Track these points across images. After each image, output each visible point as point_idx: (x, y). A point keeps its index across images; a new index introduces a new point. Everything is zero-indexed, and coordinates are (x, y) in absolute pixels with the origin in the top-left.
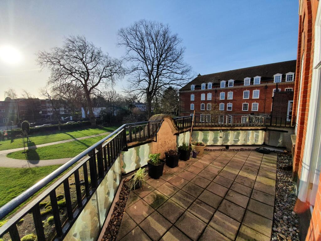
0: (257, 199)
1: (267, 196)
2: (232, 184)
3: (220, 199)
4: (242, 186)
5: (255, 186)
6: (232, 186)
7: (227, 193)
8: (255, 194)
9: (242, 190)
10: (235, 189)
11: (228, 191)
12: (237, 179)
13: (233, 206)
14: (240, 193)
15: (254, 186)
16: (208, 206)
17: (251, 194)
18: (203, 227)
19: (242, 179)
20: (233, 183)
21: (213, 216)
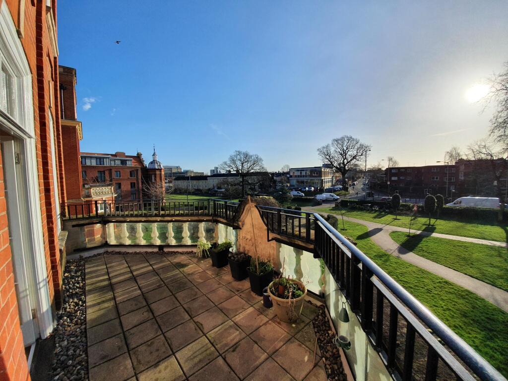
0: (114, 338)
1: (103, 358)
2: (159, 326)
3: (150, 302)
4: (146, 340)
5: (130, 361)
6: (157, 325)
7: (151, 311)
8: (120, 344)
9: (141, 331)
10: (148, 324)
11: (153, 314)
12: (164, 344)
13: (134, 307)
14: (138, 325)
15: (131, 359)
16: (151, 290)
17: (125, 338)
18: (139, 283)
19: (158, 350)
20: (161, 330)
21: (141, 290)
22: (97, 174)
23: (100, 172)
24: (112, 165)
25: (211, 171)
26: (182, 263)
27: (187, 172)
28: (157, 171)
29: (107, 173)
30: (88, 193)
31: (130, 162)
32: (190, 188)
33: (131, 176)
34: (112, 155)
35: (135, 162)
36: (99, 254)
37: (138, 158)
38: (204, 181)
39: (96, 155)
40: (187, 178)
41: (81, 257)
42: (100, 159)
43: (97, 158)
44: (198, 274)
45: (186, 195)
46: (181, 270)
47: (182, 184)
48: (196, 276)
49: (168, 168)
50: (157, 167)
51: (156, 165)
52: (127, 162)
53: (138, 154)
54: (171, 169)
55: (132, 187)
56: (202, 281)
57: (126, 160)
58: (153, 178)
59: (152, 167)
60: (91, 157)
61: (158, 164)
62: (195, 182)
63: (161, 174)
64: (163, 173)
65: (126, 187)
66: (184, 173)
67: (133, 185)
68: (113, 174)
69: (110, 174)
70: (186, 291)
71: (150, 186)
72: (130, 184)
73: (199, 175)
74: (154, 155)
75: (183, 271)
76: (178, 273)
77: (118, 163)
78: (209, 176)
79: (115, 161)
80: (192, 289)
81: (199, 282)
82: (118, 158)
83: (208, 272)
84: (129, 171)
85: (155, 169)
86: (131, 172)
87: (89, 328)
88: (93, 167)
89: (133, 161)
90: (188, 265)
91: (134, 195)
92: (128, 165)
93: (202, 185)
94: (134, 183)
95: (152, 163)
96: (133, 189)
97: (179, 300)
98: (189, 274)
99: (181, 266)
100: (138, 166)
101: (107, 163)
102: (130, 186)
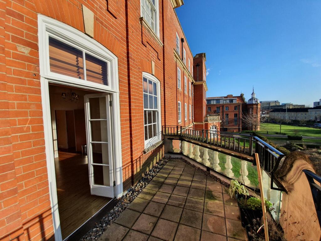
7: (155, 226)
11: (153, 230)
13: (152, 212)
14: (139, 231)
18: (174, 192)
22: (216, 109)
23: (218, 107)
24: (224, 103)
25: (315, 103)
26: (213, 193)
27: (285, 105)
28: (254, 105)
29: (221, 108)
30: (207, 119)
31: (235, 101)
32: (287, 118)
33: (235, 109)
34: (225, 97)
35: (238, 100)
36: (178, 158)
37: (241, 97)
38: (304, 113)
39: (216, 98)
40: (284, 111)
41: (170, 157)
42: (218, 100)
43: (216, 100)
44: (216, 218)
45: (279, 124)
46: (207, 200)
47: (278, 116)
48: (211, 219)
49: (266, 103)
50: (254, 103)
51: (254, 101)
52: (234, 100)
53: (241, 95)
54: (270, 103)
55: (235, 117)
56: (212, 230)
57: (233, 99)
58: (251, 110)
59: (250, 102)
60: (214, 100)
61: (256, 100)
62: (293, 114)
63: (257, 108)
64: (259, 107)
65: (231, 116)
66: (282, 106)
67: (236, 115)
68: (224, 108)
69: (223, 108)
70: (189, 229)
71: (246, 116)
72: (234, 114)
73: (299, 107)
74: (252, 94)
75: (207, 203)
76: (201, 203)
77: (228, 101)
78: (311, 108)
79: (226, 101)
80: (196, 232)
81: (209, 229)
82: (228, 98)
83: (228, 224)
84: (234, 106)
85: (253, 104)
86: (235, 107)
87: (127, 208)
88: (214, 105)
89: (238, 99)
90: (216, 199)
91: (236, 122)
92: (234, 103)
93: (300, 116)
94: (237, 114)
95: (250, 100)
96: (236, 118)
97: (177, 234)
98: (208, 211)
99: (210, 195)
100: (240, 102)
101: (222, 102)
102: (234, 116)
